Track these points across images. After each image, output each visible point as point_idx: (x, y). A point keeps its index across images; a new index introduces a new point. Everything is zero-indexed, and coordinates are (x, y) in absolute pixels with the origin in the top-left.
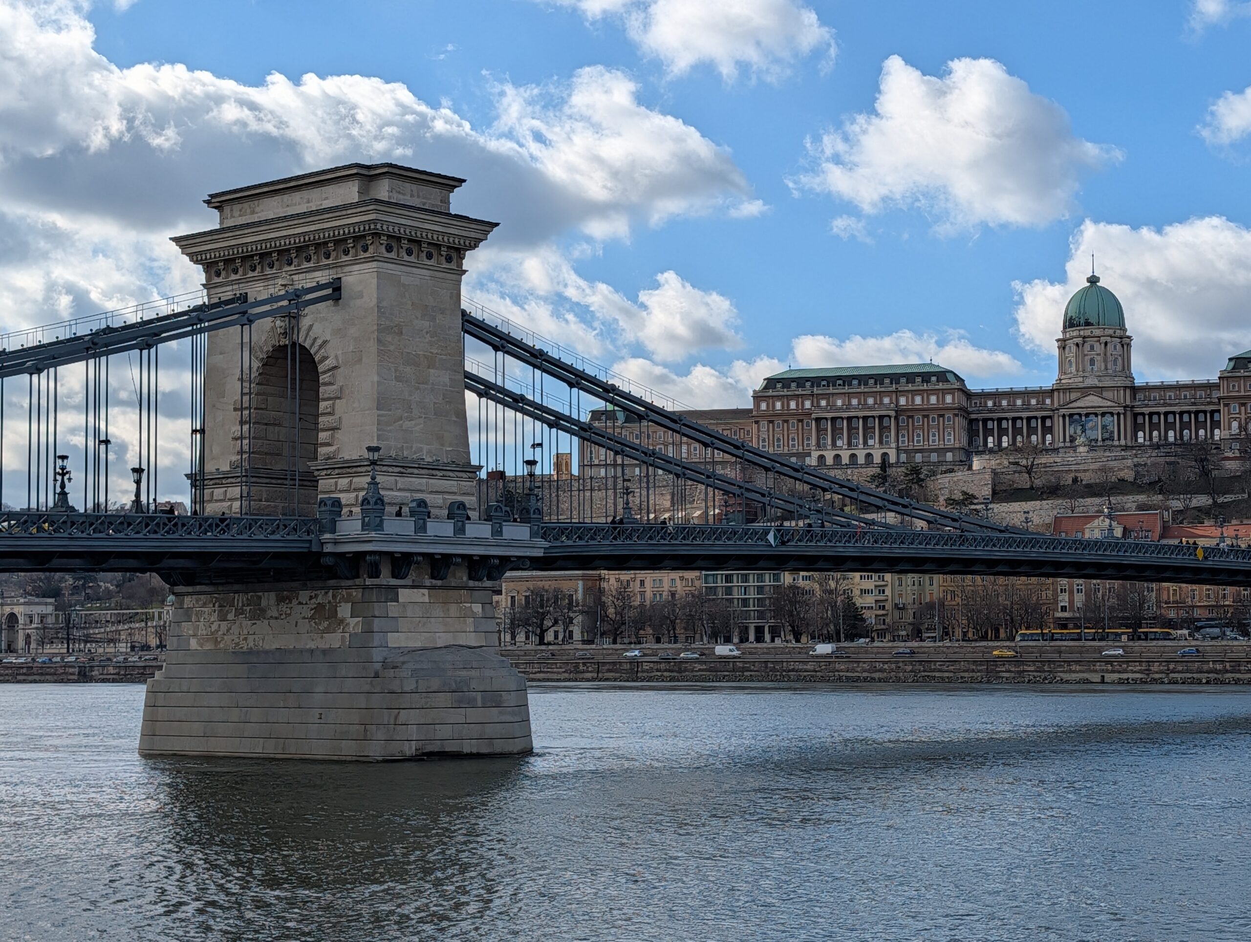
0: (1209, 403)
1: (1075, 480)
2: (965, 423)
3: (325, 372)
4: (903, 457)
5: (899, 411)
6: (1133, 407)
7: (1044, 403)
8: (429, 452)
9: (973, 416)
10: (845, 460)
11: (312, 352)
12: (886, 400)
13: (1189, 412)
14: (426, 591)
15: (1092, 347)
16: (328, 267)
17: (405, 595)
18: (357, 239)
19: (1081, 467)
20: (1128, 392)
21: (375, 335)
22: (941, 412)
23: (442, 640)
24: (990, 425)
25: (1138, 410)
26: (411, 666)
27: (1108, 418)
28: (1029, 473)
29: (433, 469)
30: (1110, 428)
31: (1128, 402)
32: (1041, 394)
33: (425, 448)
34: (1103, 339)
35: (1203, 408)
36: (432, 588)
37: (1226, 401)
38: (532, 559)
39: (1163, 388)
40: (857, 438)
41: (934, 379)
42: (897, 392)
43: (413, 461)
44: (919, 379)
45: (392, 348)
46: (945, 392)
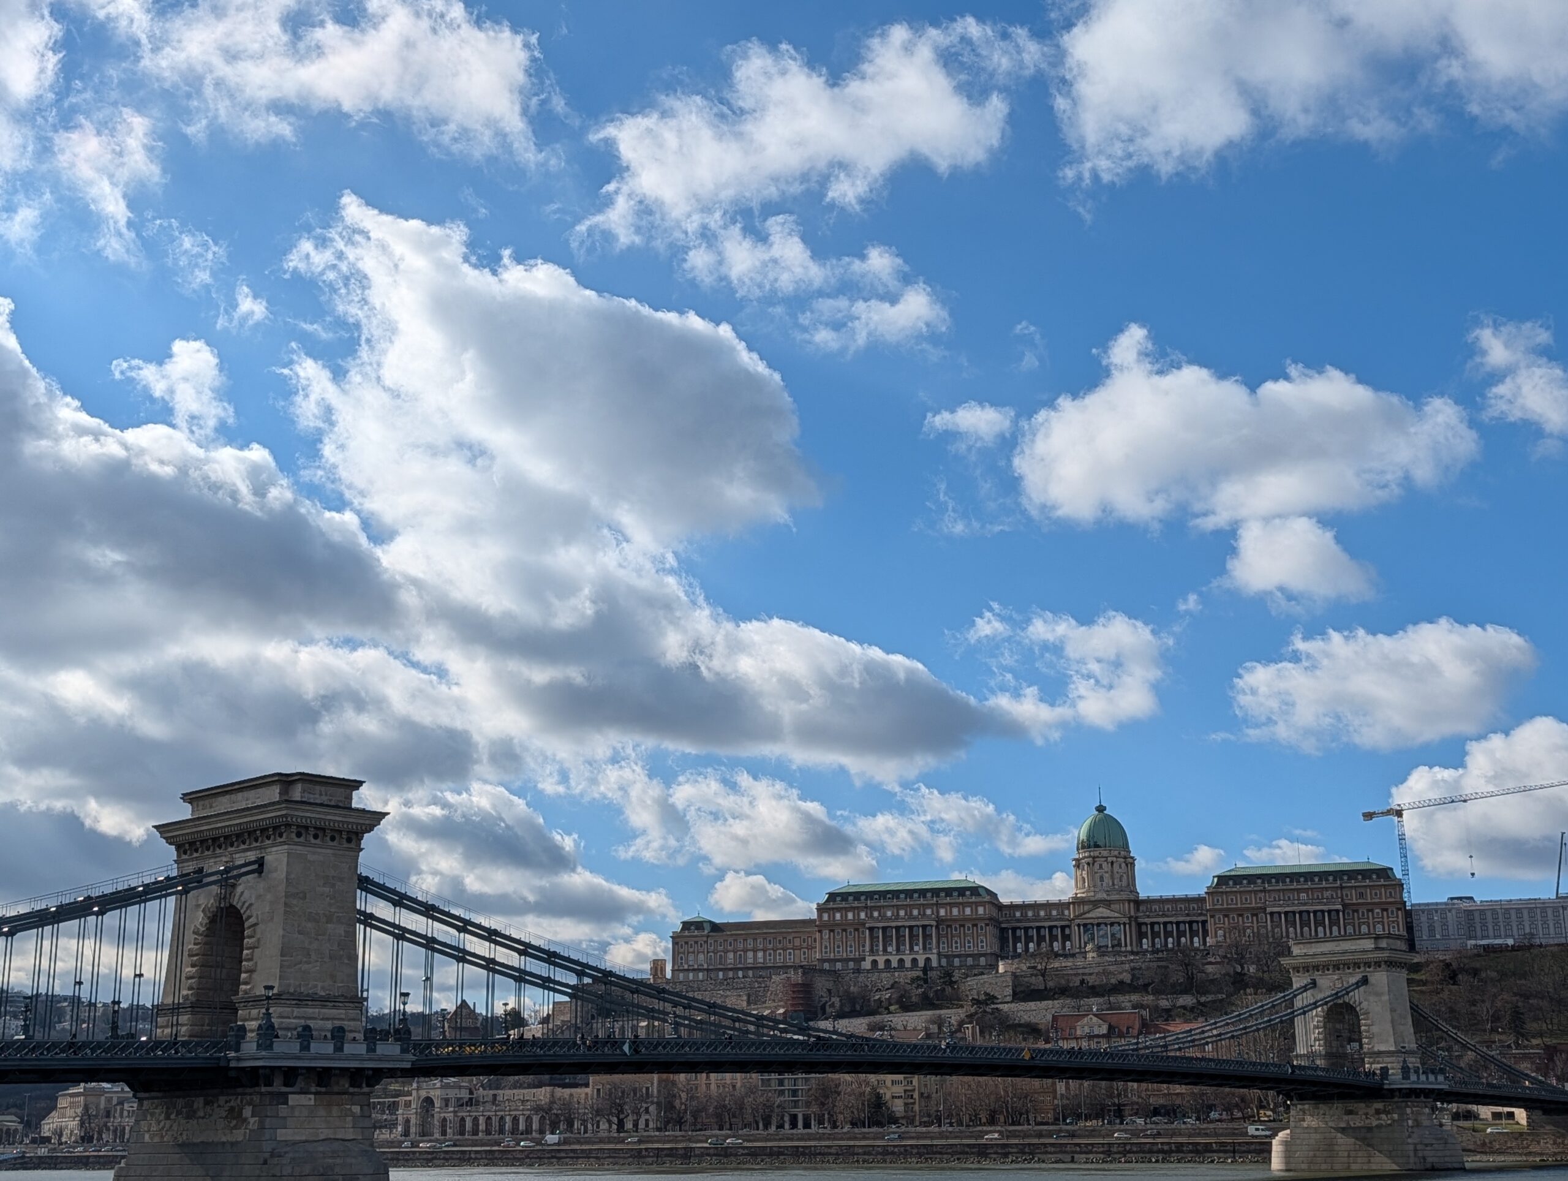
0: (1201, 914)
1: (1082, 982)
2: (997, 932)
3: (249, 928)
4: (944, 962)
5: (940, 921)
6: (1137, 918)
7: (1063, 914)
8: (323, 988)
9: (1003, 926)
10: (894, 964)
11: (242, 911)
12: (929, 912)
13: (1184, 922)
14: (312, 1096)
15: (1101, 866)
16: (256, 848)
17: (293, 1099)
18: (275, 828)
19: (1087, 971)
20: (1132, 905)
21: (283, 900)
22: (975, 922)
23: (324, 1134)
24: (1018, 932)
25: (1141, 920)
26: (291, 1155)
27: (1116, 928)
28: (1043, 975)
29: (325, 1001)
30: (1118, 936)
31: (1132, 913)
32: (1061, 906)
33: (320, 985)
34: (1110, 859)
35: (1195, 918)
36: (315, 1094)
37: (1213, 913)
38: (402, 1070)
39: (1162, 901)
40: (904, 945)
41: (968, 893)
42: (937, 904)
43: (308, 995)
44: (955, 894)
45: (297, 909)
46: (977, 904)
